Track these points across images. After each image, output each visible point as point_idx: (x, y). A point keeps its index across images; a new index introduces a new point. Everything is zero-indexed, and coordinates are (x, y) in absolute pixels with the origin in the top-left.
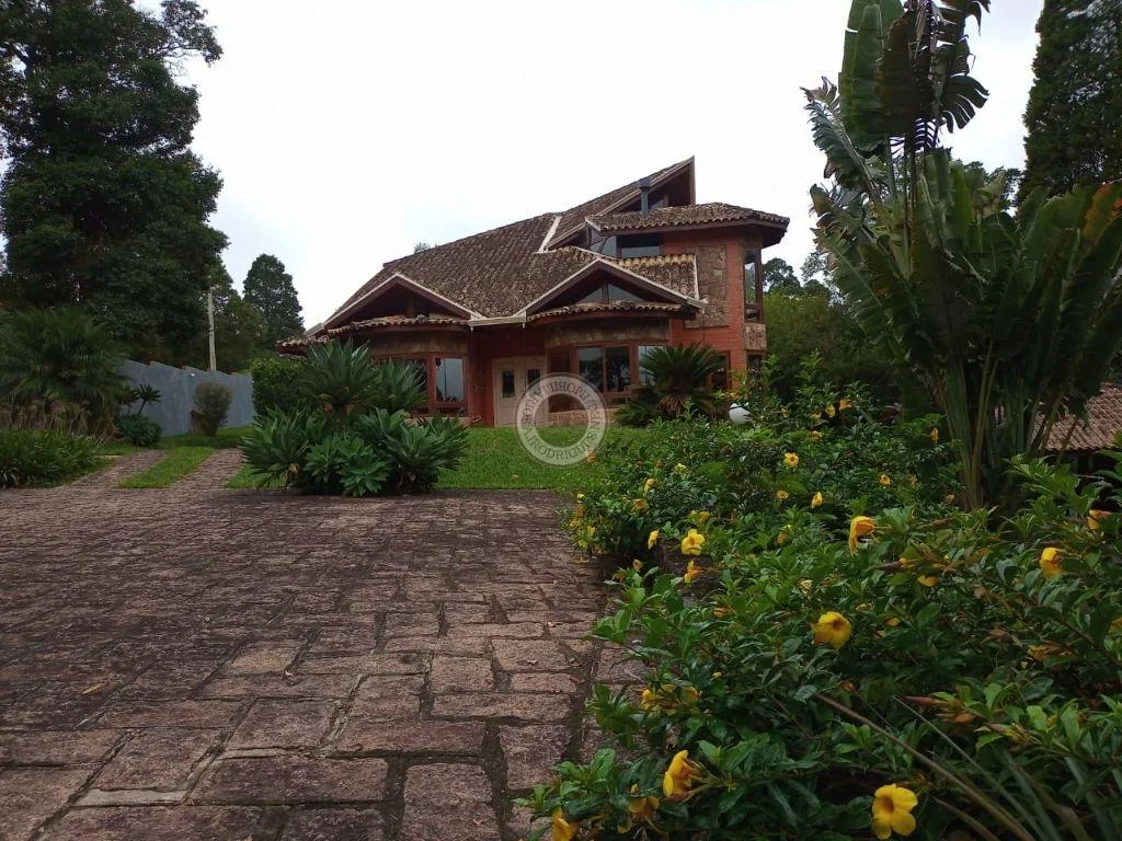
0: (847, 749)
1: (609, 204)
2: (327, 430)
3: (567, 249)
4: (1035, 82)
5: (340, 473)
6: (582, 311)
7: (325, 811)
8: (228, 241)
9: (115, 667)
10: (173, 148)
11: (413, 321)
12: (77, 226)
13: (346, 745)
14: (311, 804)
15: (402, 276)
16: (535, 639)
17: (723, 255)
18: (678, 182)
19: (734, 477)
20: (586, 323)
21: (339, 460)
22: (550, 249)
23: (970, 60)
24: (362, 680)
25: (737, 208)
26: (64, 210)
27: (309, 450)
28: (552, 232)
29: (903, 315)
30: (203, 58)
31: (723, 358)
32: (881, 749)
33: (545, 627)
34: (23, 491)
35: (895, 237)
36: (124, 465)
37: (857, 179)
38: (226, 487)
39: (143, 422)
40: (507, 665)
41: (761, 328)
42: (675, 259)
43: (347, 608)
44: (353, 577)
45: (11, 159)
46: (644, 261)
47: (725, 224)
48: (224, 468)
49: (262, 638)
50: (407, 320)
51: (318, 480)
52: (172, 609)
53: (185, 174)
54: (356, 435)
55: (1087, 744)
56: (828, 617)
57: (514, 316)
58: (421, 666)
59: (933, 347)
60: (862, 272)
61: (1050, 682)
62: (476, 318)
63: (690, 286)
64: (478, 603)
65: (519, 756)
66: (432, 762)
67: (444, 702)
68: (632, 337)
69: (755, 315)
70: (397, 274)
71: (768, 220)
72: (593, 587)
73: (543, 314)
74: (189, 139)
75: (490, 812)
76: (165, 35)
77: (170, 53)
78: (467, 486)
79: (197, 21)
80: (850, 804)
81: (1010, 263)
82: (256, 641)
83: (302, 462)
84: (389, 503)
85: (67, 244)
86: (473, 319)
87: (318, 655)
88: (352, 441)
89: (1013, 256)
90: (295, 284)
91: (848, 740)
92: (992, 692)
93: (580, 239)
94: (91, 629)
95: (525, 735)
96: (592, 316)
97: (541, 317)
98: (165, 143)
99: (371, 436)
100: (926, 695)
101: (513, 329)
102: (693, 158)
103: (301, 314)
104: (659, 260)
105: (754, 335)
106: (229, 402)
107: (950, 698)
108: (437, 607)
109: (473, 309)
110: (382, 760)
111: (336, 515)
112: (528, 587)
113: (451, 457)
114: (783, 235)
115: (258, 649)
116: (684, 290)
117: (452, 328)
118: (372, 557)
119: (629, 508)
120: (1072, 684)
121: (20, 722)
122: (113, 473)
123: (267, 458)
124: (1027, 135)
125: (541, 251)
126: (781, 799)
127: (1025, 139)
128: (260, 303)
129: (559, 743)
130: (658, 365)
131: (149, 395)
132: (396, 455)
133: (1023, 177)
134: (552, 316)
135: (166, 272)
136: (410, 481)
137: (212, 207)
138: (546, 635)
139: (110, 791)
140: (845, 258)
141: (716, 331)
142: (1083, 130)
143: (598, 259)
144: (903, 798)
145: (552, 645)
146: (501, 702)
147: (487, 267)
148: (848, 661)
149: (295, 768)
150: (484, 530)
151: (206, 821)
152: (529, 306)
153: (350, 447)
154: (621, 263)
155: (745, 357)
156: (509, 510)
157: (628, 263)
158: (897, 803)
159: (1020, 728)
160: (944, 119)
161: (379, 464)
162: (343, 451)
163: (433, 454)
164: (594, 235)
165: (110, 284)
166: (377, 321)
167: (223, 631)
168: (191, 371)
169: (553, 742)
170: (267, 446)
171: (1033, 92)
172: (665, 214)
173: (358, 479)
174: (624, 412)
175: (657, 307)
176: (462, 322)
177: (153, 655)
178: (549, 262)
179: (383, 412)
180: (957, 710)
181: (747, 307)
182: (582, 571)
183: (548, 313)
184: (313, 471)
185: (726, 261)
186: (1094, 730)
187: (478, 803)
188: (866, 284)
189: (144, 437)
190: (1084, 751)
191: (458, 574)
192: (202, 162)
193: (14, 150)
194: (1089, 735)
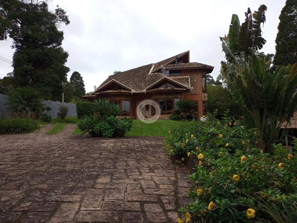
0: (241, 202)
1: (167, 62)
2: (98, 121)
3: (156, 73)
4: (278, 32)
5: (102, 132)
6: (160, 90)
7: (130, 213)
8: (70, 70)
9: (72, 181)
10: (56, 46)
11: (117, 91)
12: (33, 66)
13: (129, 199)
14: (127, 211)
15: (114, 80)
16: (161, 176)
17: (196, 76)
18: (185, 57)
19: (207, 140)
20: (161, 93)
21: (102, 129)
22: (152, 73)
23: (261, 33)
24: (127, 185)
25: (201, 64)
26: (29, 62)
27: (94, 126)
28: (152, 69)
29: (244, 96)
30: (65, 24)
31: (197, 102)
32: (248, 202)
33: (164, 174)
34: (22, 134)
35: (242, 76)
36: (45, 128)
37: (233, 60)
38: (72, 134)
39: (47, 116)
40: (158, 182)
41: (206, 95)
42: (184, 77)
43: (116, 167)
44: (115, 160)
45: (16, 49)
46: (176, 77)
47: (197, 68)
48: (71, 129)
49: (101, 175)
50: (115, 91)
51: (96, 133)
52: (77, 167)
53: (60, 53)
54: (106, 122)
55: (286, 201)
56: (235, 176)
57: (143, 91)
58: (138, 182)
59: (252, 104)
60: (234, 84)
61: (280, 190)
62: (133, 91)
63: (188, 84)
64: (146, 167)
65: (166, 203)
66: (149, 203)
67: (146, 191)
68: (173, 97)
69: (205, 91)
70: (113, 79)
71: (209, 67)
72: (172, 164)
73: (150, 90)
74: (61, 44)
75: (163, 214)
76: (55, 17)
77: (57, 22)
78: (132, 135)
79: (64, 14)
80: (242, 212)
81: (272, 83)
82: (100, 175)
83: (93, 129)
84: (115, 140)
85: (31, 70)
86: (132, 91)
87: (115, 179)
88: (105, 124)
89: (272, 81)
90: (83, 79)
91: (242, 200)
92: (270, 192)
93: (159, 71)
94: (62, 172)
95: (166, 198)
96: (163, 91)
97: (150, 91)
98: (54, 45)
99: (110, 122)
100: (258, 192)
101: (142, 94)
102: (189, 51)
103: (84, 87)
104: (180, 77)
105: (204, 97)
106: (68, 111)
107: (262, 193)
108: (137, 168)
109: (132, 89)
110: (138, 203)
111: (103, 143)
112: (156, 163)
113: (129, 128)
114: (212, 71)
115: (102, 177)
116: (187, 85)
117: (127, 94)
118: (117, 155)
119: (181, 145)
120: (284, 190)
121: (59, 193)
122: (43, 130)
123: (84, 128)
124: (276, 45)
125: (149, 74)
126: (230, 210)
127: (276, 46)
128: (74, 84)
129: (174, 200)
130: (180, 105)
131: (49, 109)
132: (116, 127)
133: (275, 56)
134: (153, 91)
135: (55, 77)
136: (119, 134)
137: (66, 61)
138: (164, 176)
139: (85, 207)
140: (229, 80)
141: (194, 95)
142: (290, 44)
143: (165, 77)
144: (253, 211)
145: (166, 178)
146: (159, 191)
147: (136, 77)
148: (239, 185)
149: (121, 204)
150: (141, 148)
151: (107, 214)
152: (147, 88)
153: (104, 125)
154: (170, 77)
155: (202, 102)
156: (145, 142)
157: (172, 77)
158: (251, 212)
159: (275, 198)
160: (255, 47)
161: (112, 130)
162: (103, 126)
163: (125, 127)
164: (163, 70)
165: (40, 80)
166: (108, 91)
167: (92, 173)
168: (58, 103)
169: (173, 200)
170: (84, 124)
171: (278, 34)
172: (182, 65)
173: (107, 134)
174: (171, 116)
175: (180, 89)
176: (129, 92)
177: (79, 178)
178: (152, 76)
179: (113, 116)
180: (264, 195)
181: (203, 89)
182: (168, 160)
183: (152, 90)
184: (96, 131)
185: (197, 77)
186: (288, 199)
187: (161, 212)
188: (235, 87)
189: (47, 120)
190: (286, 202)
191: (139, 160)
192: (64, 50)
193: (17, 46)
194: (287, 199)
